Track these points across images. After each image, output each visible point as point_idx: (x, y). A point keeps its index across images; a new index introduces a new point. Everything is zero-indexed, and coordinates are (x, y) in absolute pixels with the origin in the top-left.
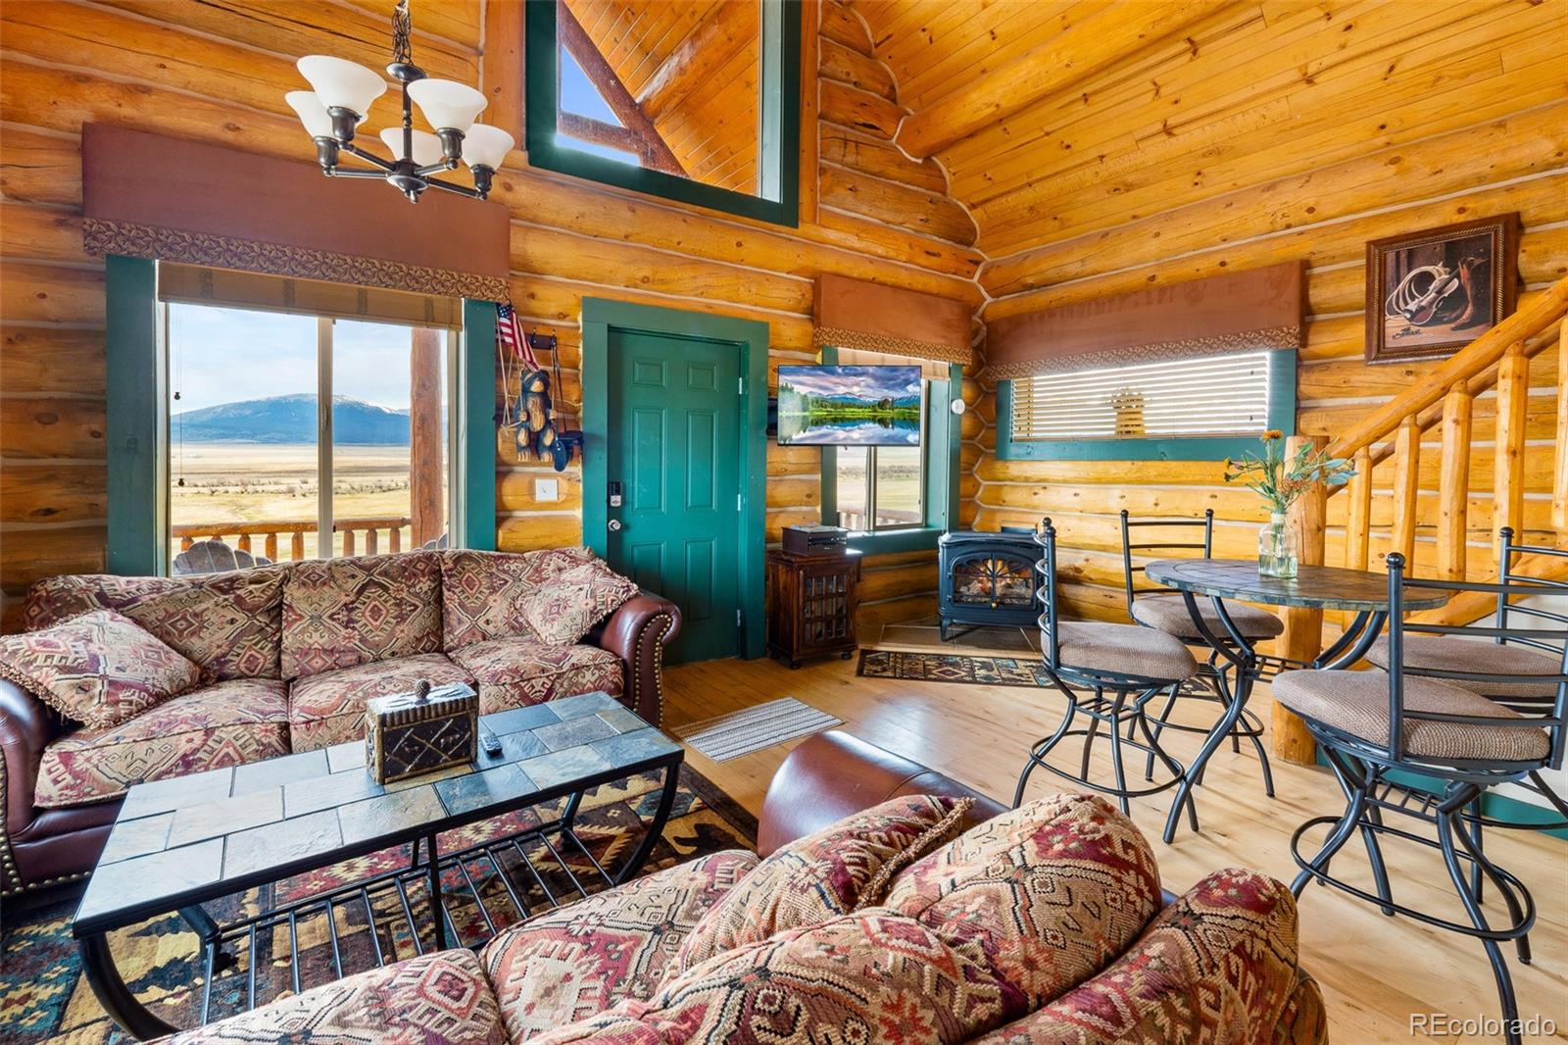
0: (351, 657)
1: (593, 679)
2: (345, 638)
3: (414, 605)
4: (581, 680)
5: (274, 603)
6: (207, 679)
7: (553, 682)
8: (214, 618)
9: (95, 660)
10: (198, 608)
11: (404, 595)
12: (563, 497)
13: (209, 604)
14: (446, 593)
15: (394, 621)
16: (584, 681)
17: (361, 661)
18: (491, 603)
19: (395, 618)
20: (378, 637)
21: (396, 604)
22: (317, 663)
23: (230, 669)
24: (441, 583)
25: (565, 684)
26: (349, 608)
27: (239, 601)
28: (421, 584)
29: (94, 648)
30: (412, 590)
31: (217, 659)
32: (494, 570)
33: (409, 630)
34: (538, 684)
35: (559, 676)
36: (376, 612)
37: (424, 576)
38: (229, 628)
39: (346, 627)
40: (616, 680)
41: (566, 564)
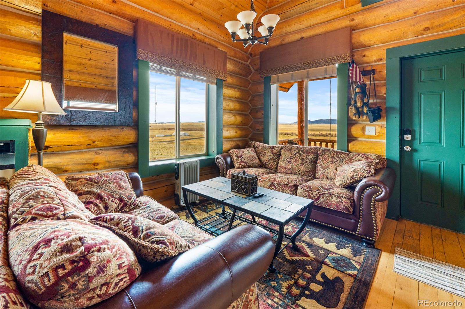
0: (289, 171)
1: (336, 201)
2: (288, 166)
3: (306, 161)
4: (331, 199)
5: (279, 153)
6: (262, 166)
7: (320, 195)
9: (241, 156)
11: (305, 158)
12: (377, 134)
13: (267, 151)
14: (318, 160)
15: (300, 164)
16: (332, 200)
17: (291, 173)
18: (330, 167)
19: (300, 163)
20: (296, 168)
21: (301, 160)
22: (283, 170)
23: (267, 166)
24: (317, 157)
25: (325, 198)
26: (291, 158)
27: (272, 152)
28: (310, 156)
29: (243, 154)
30: (307, 157)
31: (266, 163)
32: (334, 156)
33: (303, 168)
34: (315, 193)
35: (323, 194)
36: (296, 161)
37: (312, 153)
38: (269, 157)
39: (289, 163)
40: (346, 205)
41: (363, 159)
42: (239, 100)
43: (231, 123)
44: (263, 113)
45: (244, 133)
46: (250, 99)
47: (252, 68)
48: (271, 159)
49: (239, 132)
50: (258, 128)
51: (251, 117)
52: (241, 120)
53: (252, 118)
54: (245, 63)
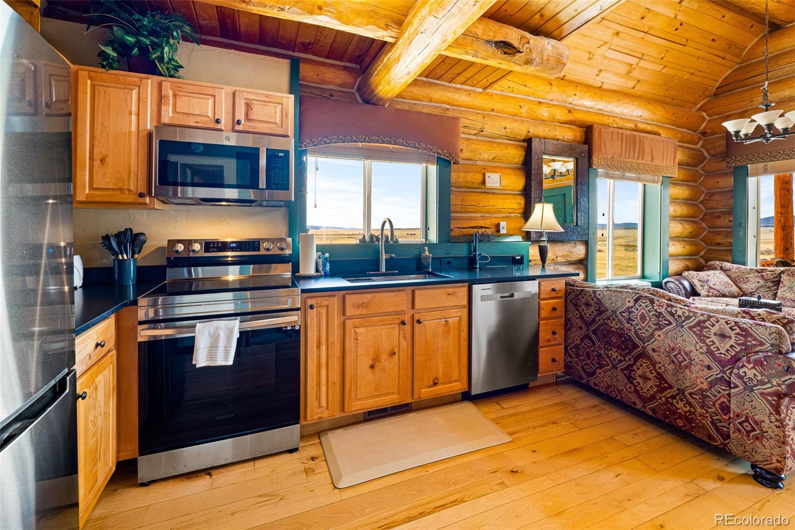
5: (776, 279)
8: (752, 280)
9: (708, 281)
10: (748, 276)
13: (752, 275)
27: (762, 276)
29: (709, 278)
38: (757, 284)
42: (687, 202)
43: (677, 235)
44: (731, 219)
45: (694, 248)
46: (701, 199)
47: (706, 153)
48: (761, 287)
49: (688, 249)
50: (718, 241)
51: (704, 225)
52: (691, 230)
53: (706, 227)
54: (694, 146)
